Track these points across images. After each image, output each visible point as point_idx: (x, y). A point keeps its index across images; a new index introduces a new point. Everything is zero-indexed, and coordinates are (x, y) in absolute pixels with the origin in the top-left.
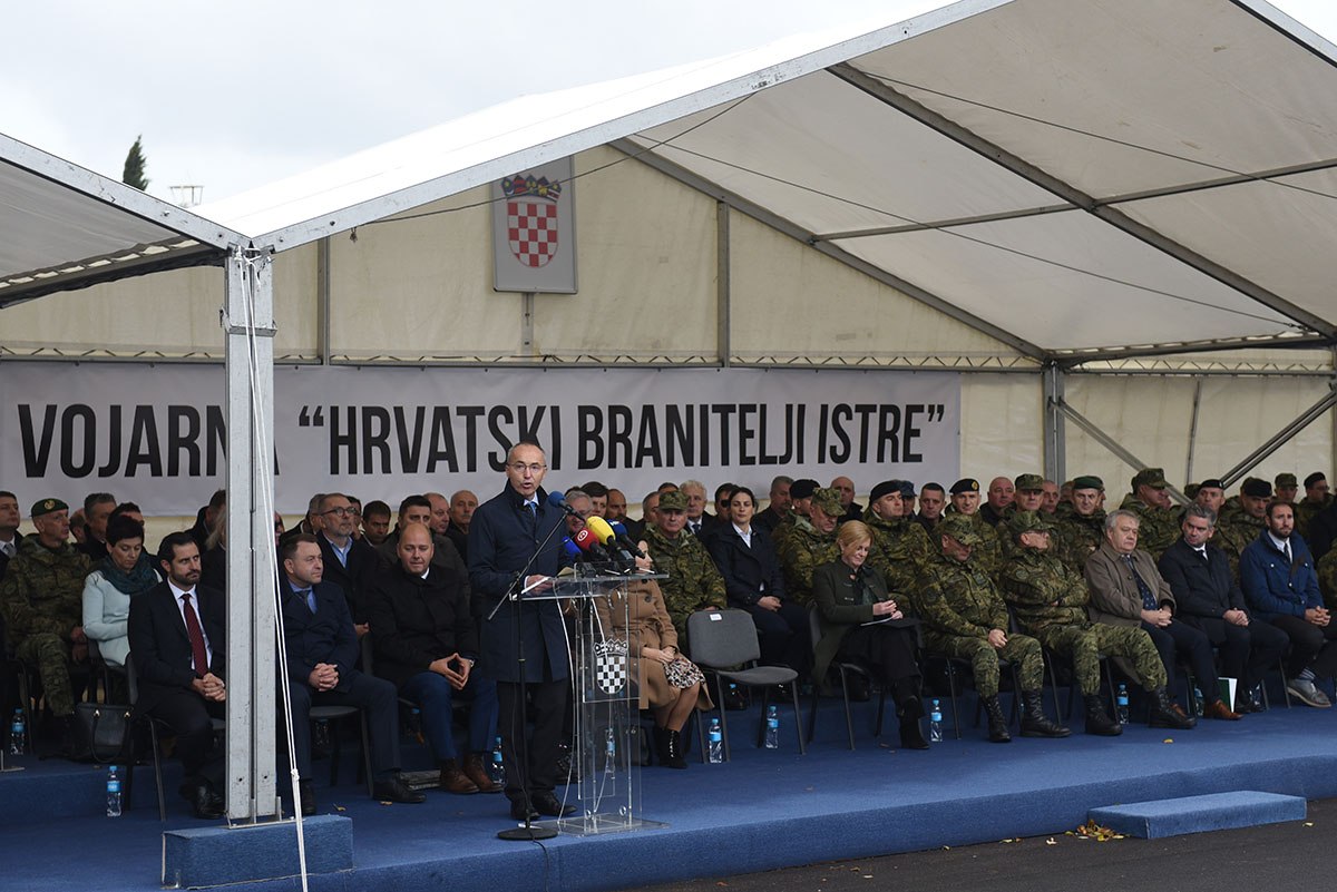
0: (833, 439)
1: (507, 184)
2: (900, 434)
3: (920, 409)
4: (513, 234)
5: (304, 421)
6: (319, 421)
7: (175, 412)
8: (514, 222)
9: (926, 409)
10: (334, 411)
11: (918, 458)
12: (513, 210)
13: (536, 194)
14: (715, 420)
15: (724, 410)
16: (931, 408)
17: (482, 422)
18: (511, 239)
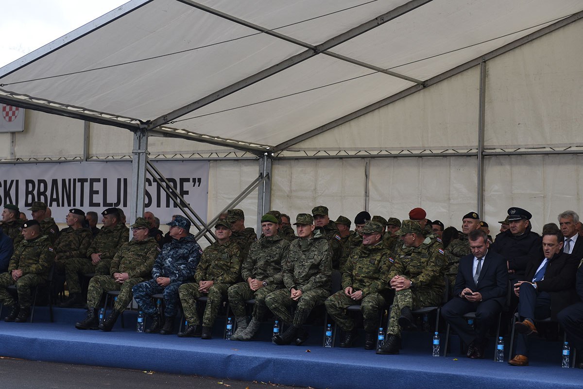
3: (188, 180)
9: (191, 180)
15: (83, 181)
16: (194, 180)
18: (3, 111)
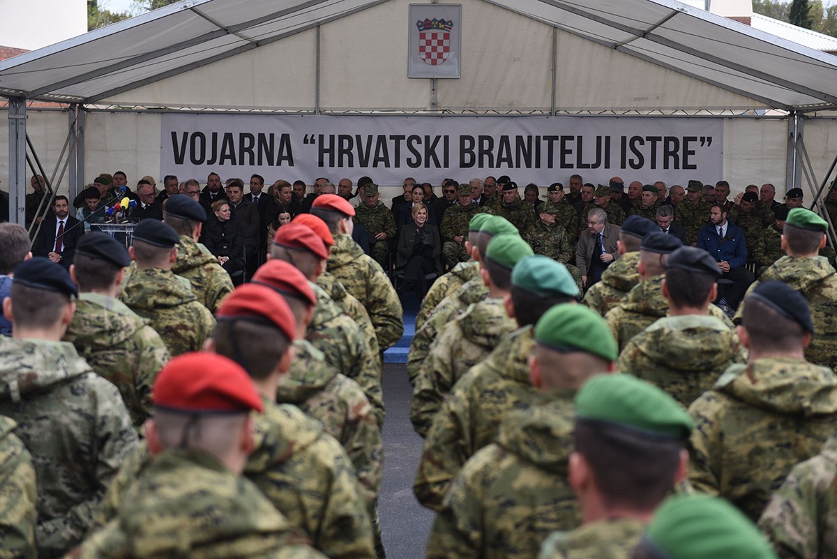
0: (630, 155)
1: (420, 24)
2: (680, 153)
4: (422, 49)
5: (306, 141)
6: (313, 141)
7: (242, 136)
8: (423, 43)
9: (699, 139)
10: (321, 137)
11: (694, 167)
12: (423, 36)
13: (438, 27)
14: (544, 144)
15: (550, 139)
16: (703, 139)
17: (403, 143)
18: (420, 51)
